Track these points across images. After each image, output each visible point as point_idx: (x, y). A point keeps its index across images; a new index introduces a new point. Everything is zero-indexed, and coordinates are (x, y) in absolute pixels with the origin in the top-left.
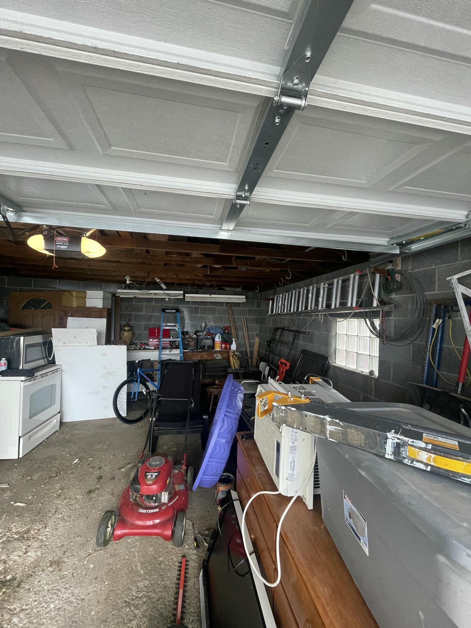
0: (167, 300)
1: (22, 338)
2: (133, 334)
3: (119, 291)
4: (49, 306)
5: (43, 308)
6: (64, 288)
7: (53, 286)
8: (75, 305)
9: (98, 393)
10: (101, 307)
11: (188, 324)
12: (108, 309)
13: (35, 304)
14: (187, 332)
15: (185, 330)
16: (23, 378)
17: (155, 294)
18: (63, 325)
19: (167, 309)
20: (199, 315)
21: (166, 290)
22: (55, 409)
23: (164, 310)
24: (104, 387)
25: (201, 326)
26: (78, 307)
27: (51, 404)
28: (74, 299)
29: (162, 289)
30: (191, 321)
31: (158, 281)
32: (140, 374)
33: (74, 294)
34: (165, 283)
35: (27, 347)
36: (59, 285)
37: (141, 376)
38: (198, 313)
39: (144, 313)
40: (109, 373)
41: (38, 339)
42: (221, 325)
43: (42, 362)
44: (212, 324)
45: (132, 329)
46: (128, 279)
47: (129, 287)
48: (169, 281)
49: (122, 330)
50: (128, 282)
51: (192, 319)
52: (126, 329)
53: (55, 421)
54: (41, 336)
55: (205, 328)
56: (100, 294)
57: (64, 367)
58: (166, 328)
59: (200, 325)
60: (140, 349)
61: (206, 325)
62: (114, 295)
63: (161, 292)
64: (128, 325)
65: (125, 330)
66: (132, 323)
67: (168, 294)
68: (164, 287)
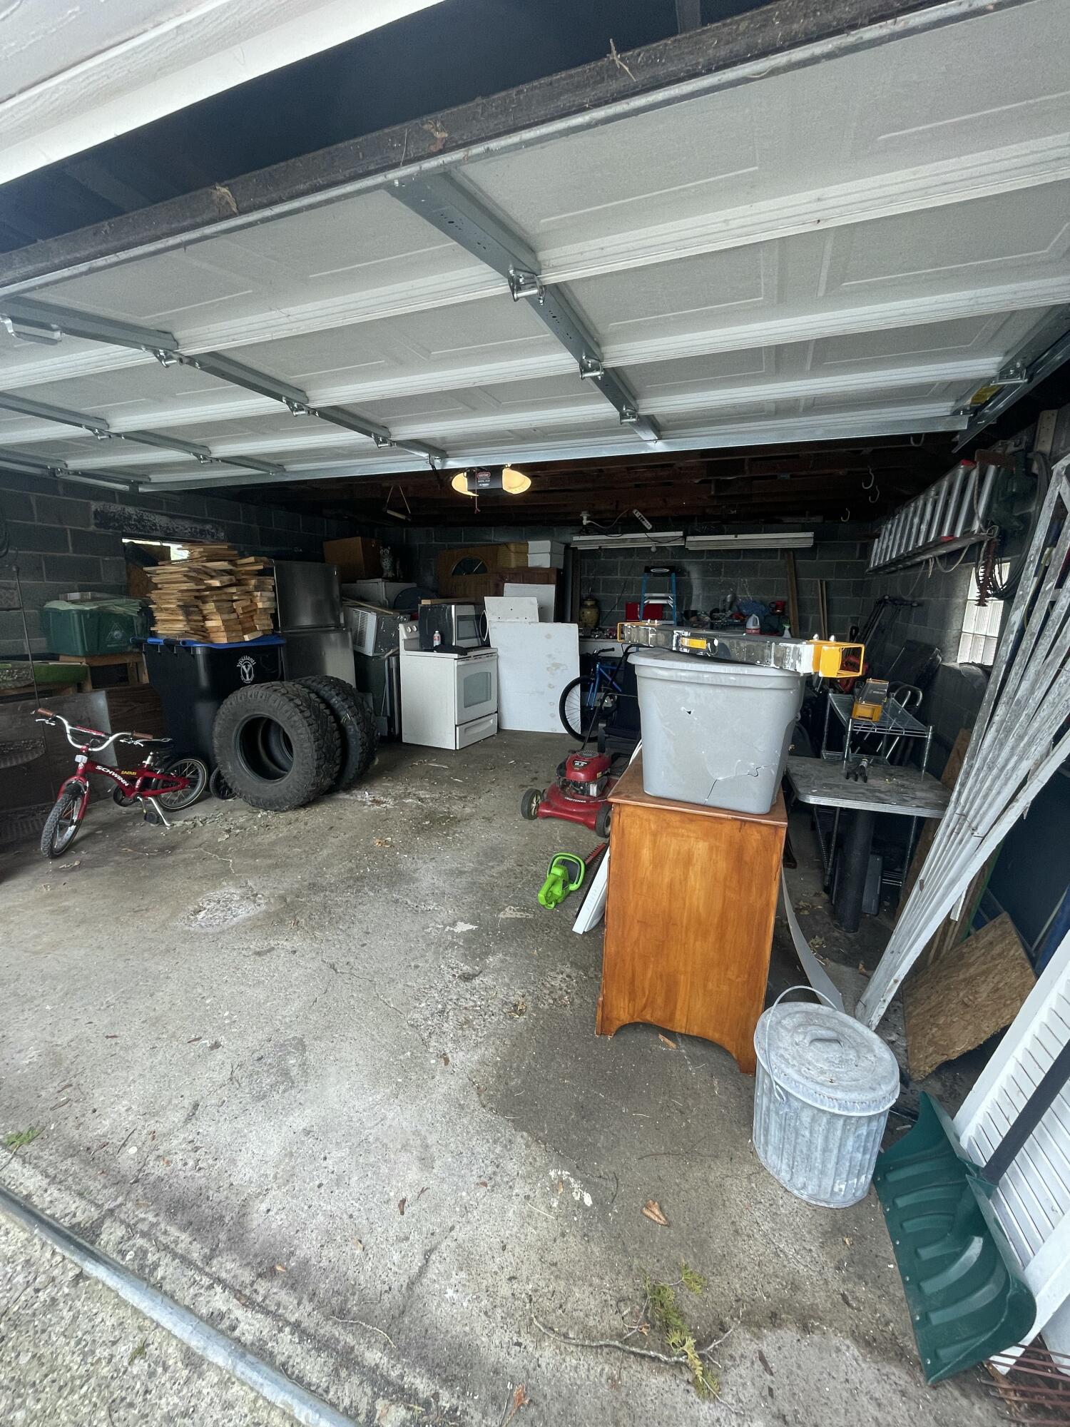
0: (653, 550)
1: (453, 607)
2: (600, 613)
3: (576, 538)
4: (483, 569)
5: (476, 572)
6: (502, 540)
7: (487, 538)
8: (513, 565)
9: (542, 693)
10: (548, 566)
11: (698, 596)
12: (559, 571)
13: (466, 567)
14: (695, 613)
15: (693, 608)
16: (456, 656)
17: (633, 540)
18: (499, 592)
19: (653, 568)
20: (722, 579)
21: (651, 531)
22: (491, 706)
23: (647, 570)
24: (550, 686)
25: (725, 600)
26: (518, 568)
27: (488, 698)
28: (512, 555)
29: (645, 530)
30: (703, 589)
31: (638, 515)
32: (600, 672)
33: (512, 547)
34: (650, 520)
35: (459, 618)
36: (495, 536)
37: (602, 676)
38: (719, 575)
39: (619, 577)
40: (557, 666)
41: (469, 610)
42: (766, 597)
43: (474, 642)
44: (750, 596)
45: (597, 605)
46: (585, 518)
47: (586, 531)
48: (657, 514)
49: (582, 605)
50: (585, 522)
51: (706, 586)
52: (589, 603)
53: (492, 721)
54: (472, 606)
55: (732, 604)
56: (545, 545)
57: (500, 652)
58: (652, 602)
59: (722, 597)
60: (608, 637)
61: (734, 599)
62: (567, 546)
63: (642, 535)
64: (591, 597)
65: (586, 606)
66: (600, 595)
67: (653, 539)
68: (648, 525)
